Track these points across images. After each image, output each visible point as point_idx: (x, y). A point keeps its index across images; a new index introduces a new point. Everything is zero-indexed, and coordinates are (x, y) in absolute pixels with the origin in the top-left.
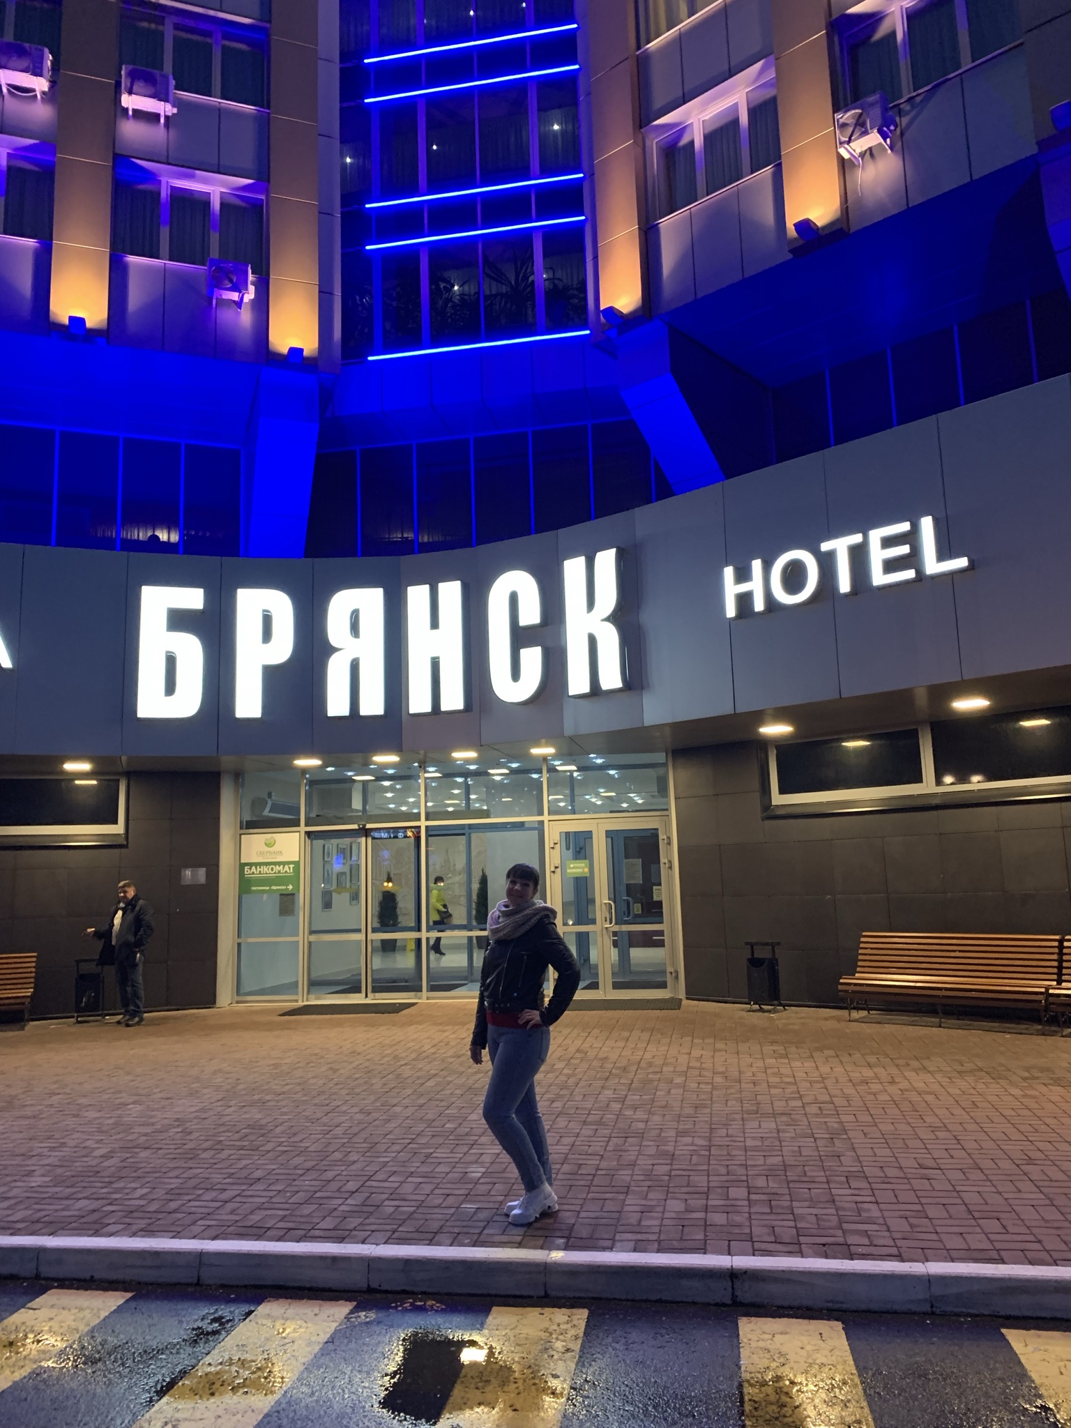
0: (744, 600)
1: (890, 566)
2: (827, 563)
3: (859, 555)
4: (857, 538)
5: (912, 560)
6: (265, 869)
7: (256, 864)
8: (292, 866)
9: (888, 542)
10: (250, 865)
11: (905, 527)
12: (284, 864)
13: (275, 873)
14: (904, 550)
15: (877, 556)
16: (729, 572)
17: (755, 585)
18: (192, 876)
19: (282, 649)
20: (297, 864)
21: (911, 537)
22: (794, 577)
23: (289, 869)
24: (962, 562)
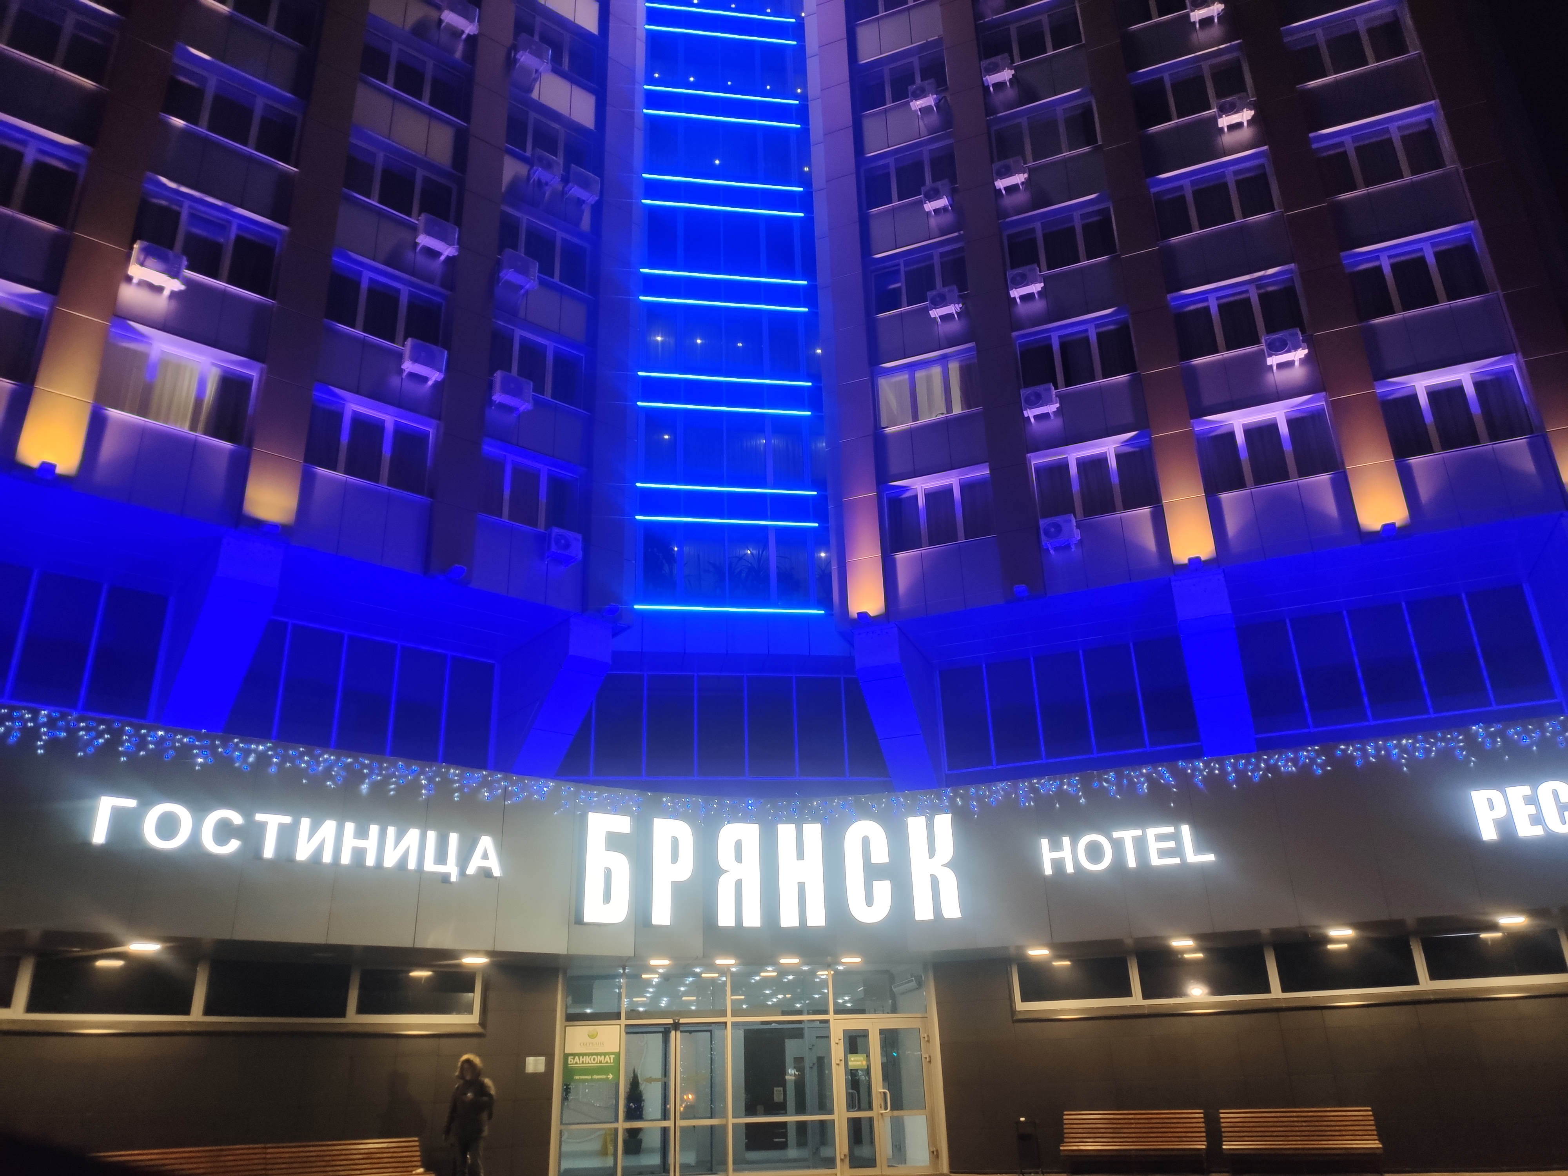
0: (1058, 865)
1: (1163, 853)
2: (1118, 846)
3: (1140, 845)
4: (1138, 832)
5: (1178, 851)
6: (587, 1059)
7: (579, 1055)
8: (612, 1057)
9: (1160, 838)
10: (574, 1055)
11: (1170, 829)
12: (605, 1054)
13: (597, 1063)
14: (1172, 844)
15: (1153, 847)
16: (1045, 843)
17: (1066, 854)
18: (534, 1064)
19: (684, 870)
20: (618, 1055)
21: (1176, 837)
22: (1094, 852)
23: (610, 1060)
24: (1210, 857)
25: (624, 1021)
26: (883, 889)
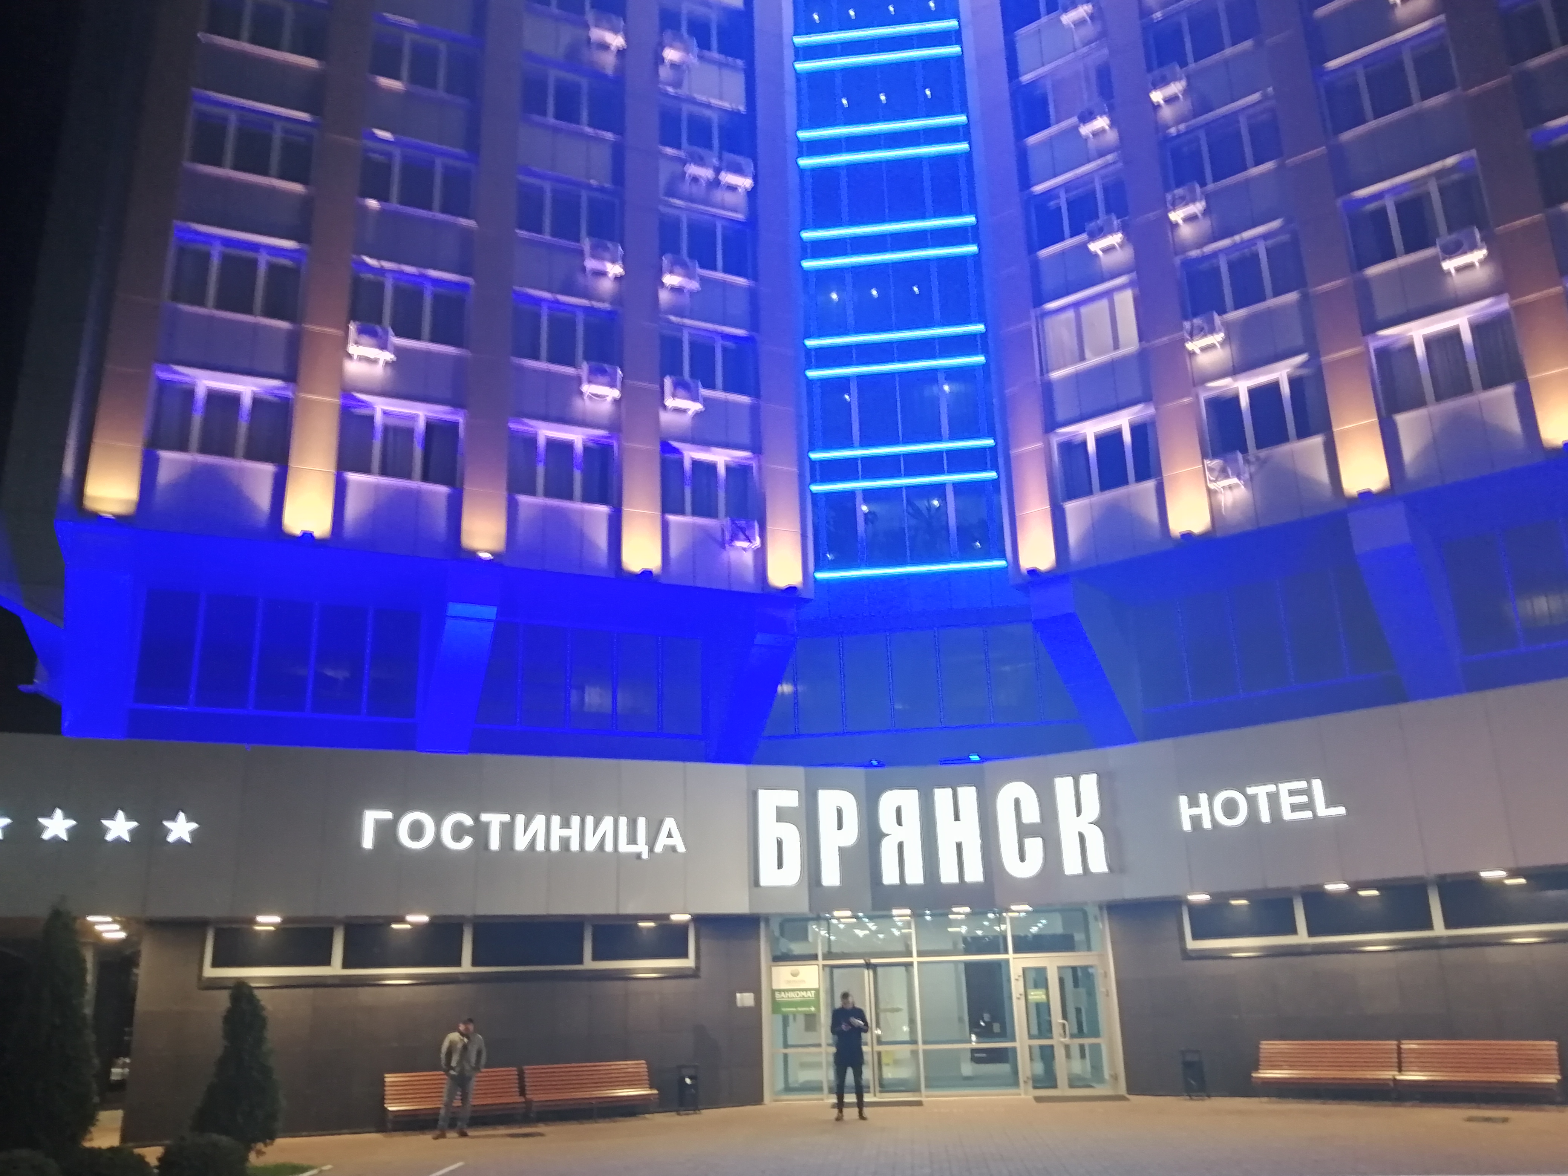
0: (1196, 820)
1: (1295, 808)
2: (1252, 801)
3: (1274, 800)
4: (1272, 788)
5: (1310, 806)
6: (791, 995)
7: (785, 991)
8: (813, 992)
9: (1292, 793)
10: (780, 991)
11: (1302, 784)
12: (806, 990)
13: (800, 997)
14: (1304, 799)
15: (1286, 801)
16: (1183, 800)
17: (1203, 810)
18: (745, 999)
19: (850, 835)
20: (817, 991)
21: (1308, 792)
22: (1230, 809)
23: (811, 995)
24: (1341, 811)
25: (821, 962)
26: (1035, 846)
